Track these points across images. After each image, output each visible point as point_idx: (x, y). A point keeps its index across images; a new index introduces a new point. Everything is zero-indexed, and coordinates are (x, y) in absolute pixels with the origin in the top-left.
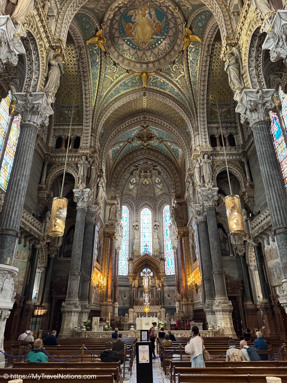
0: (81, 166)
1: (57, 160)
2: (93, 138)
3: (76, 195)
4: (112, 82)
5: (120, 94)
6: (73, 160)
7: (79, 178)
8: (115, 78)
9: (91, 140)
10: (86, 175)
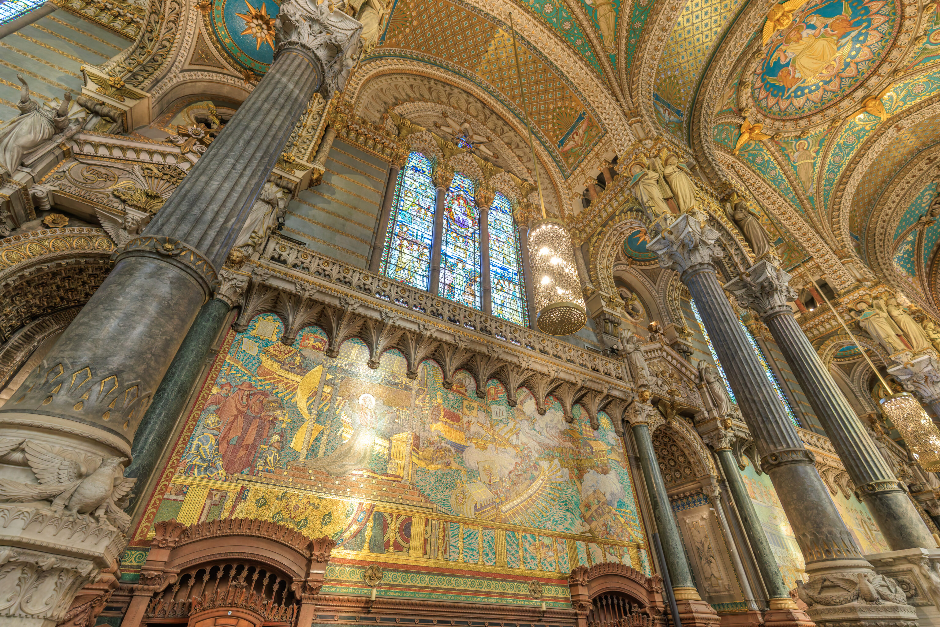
0: (869, 322)
2: (850, 265)
4: (814, 165)
5: (844, 167)
8: (814, 155)
9: (849, 270)
10: (892, 333)
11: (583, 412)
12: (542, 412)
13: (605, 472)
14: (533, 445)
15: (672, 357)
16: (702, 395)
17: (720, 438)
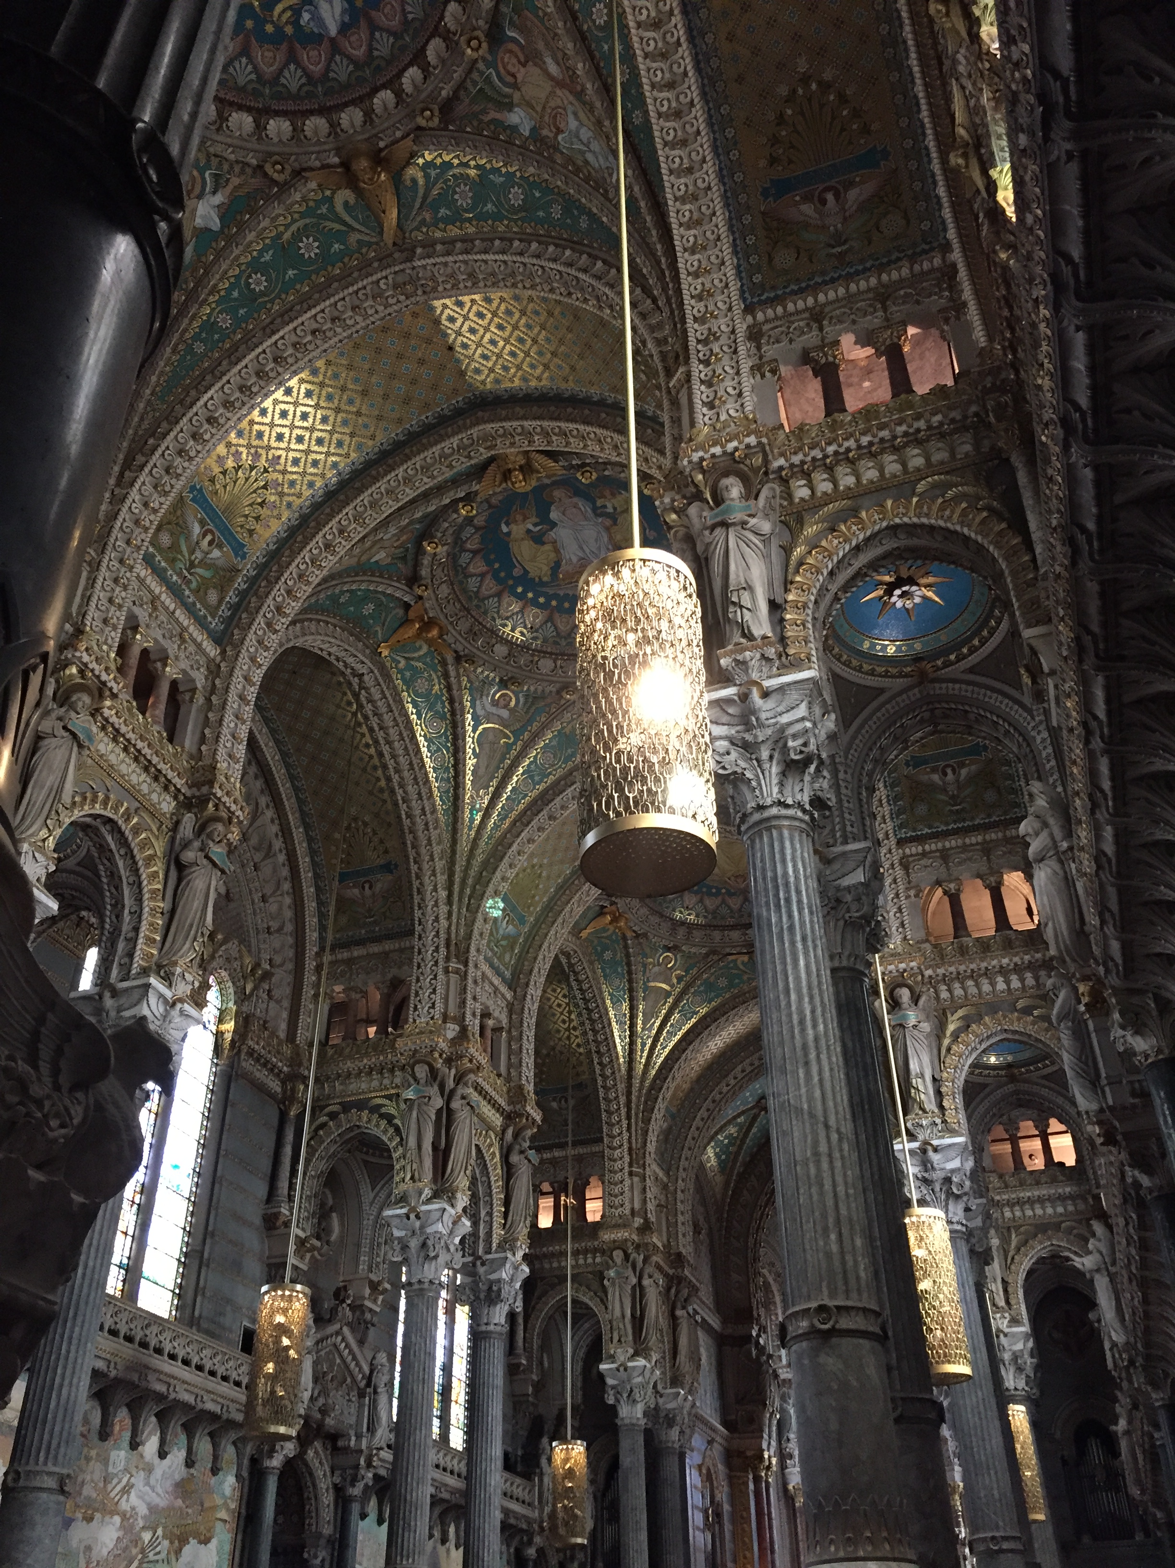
0: (613, 1284)
1: (547, 1266)
2: (636, 1179)
3: (610, 1381)
6: (590, 1261)
7: (611, 1322)
9: (632, 1187)
10: (628, 1313)
11: (209, 1447)
12: (162, 1455)
13: (206, 1541)
14: (143, 1510)
15: (347, 1346)
16: (361, 1406)
17: (354, 1480)
